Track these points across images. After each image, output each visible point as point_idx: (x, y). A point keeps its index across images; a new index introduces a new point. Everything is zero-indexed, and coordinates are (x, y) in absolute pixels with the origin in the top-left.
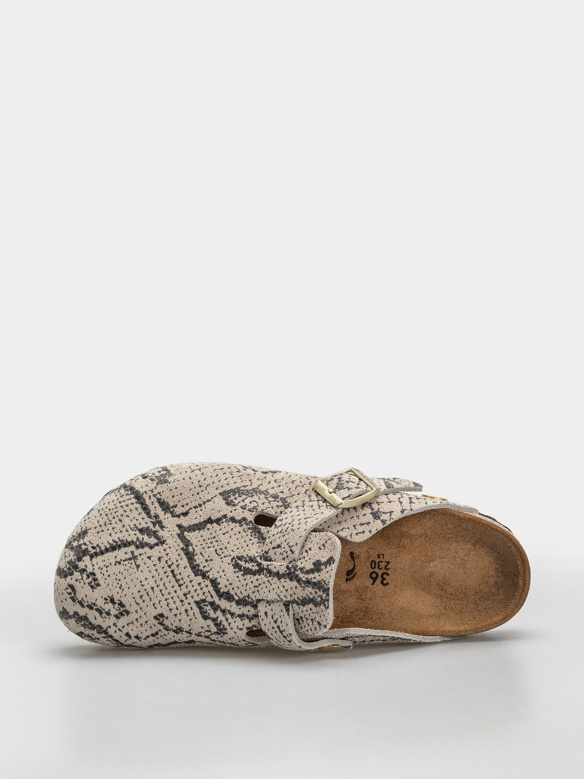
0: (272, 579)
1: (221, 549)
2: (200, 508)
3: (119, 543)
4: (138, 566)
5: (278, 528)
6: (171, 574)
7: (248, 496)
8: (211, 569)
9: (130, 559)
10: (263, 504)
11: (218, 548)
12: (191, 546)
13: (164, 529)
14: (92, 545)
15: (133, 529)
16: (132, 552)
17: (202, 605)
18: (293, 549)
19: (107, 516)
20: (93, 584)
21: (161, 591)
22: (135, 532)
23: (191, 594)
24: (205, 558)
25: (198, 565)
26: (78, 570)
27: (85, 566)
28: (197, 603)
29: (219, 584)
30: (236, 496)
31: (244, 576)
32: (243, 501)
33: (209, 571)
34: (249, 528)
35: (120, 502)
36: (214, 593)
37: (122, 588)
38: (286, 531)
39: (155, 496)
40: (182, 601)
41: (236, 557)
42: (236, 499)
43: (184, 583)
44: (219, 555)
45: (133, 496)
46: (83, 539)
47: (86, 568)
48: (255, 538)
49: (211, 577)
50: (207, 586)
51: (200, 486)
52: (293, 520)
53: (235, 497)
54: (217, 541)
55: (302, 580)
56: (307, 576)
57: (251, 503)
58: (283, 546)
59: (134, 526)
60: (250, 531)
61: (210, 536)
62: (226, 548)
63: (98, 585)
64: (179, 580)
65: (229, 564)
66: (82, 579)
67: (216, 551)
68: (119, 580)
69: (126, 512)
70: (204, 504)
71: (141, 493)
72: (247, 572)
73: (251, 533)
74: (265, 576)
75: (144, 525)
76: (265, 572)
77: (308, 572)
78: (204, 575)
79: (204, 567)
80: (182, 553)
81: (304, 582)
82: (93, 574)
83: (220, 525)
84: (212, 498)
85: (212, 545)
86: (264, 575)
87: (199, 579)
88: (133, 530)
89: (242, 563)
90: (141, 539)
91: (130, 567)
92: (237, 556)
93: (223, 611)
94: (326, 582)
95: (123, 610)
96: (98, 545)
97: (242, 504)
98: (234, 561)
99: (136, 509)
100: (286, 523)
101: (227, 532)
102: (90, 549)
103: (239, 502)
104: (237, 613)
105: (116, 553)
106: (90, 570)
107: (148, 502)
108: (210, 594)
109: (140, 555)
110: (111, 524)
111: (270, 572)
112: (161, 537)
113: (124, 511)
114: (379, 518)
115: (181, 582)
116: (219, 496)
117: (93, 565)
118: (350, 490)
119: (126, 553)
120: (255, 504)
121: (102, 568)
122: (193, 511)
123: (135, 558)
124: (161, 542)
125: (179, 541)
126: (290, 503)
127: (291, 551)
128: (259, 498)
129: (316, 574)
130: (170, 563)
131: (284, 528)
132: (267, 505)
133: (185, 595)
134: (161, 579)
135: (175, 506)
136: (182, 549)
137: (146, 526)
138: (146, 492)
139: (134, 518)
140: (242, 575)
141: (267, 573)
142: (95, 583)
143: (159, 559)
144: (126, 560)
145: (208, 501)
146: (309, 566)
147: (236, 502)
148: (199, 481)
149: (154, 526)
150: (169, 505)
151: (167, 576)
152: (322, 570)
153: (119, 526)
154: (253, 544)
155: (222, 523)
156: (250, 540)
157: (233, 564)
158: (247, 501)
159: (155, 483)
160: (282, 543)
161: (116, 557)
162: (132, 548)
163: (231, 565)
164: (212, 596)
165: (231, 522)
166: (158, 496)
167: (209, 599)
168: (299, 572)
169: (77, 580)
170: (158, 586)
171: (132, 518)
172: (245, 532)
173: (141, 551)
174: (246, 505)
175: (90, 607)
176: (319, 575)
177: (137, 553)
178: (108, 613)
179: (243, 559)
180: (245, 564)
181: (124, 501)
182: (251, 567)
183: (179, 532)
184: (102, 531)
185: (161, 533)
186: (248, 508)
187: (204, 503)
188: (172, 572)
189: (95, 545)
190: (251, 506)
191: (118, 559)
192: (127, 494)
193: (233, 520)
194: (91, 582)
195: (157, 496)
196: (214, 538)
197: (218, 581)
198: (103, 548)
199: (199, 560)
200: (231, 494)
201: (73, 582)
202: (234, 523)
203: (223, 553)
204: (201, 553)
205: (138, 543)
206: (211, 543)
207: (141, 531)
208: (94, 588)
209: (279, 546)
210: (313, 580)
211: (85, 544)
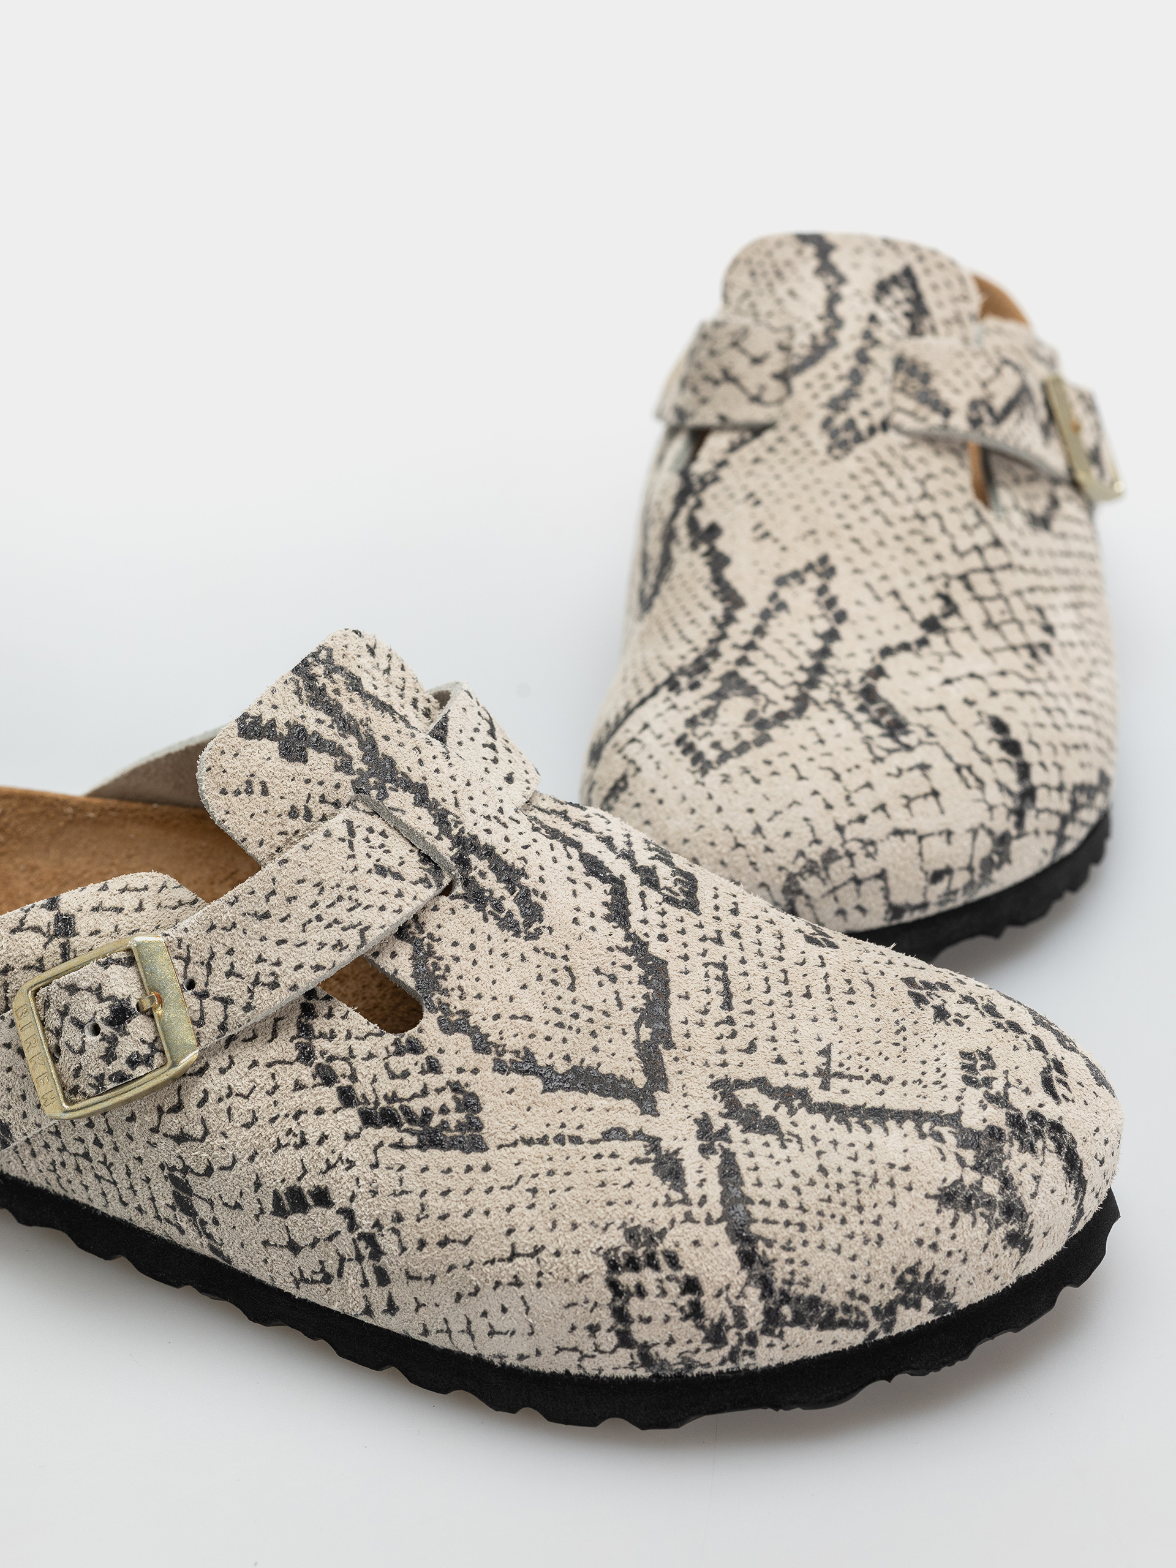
0: (444, 800)
1: (555, 982)
2: (566, 1132)
3: (853, 1120)
4: (826, 1052)
5: (360, 924)
6: (734, 1002)
7: (405, 1103)
8: (610, 949)
9: (840, 1075)
10: (371, 1056)
11: (561, 990)
12: (642, 1039)
13: (701, 1117)
14: (939, 1144)
15: (795, 1140)
16: (825, 1086)
17: (682, 897)
18: (343, 832)
19: (858, 1201)
20: (980, 1063)
21: (786, 982)
22: (795, 1130)
23: (700, 933)
24: (616, 986)
25: (643, 981)
26: (1012, 1112)
27: (985, 1108)
28: (693, 906)
29: (605, 904)
30: (441, 1117)
31: (523, 869)
32: (424, 1092)
33: (618, 947)
34: (445, 992)
35: (802, 1227)
36: (633, 895)
37: (898, 1028)
38: (340, 898)
39: (686, 1201)
40: (736, 935)
41: (523, 935)
42: (444, 1110)
43: (706, 965)
44: (568, 969)
45: (755, 1229)
46: (961, 1180)
47: (986, 1102)
48: (441, 959)
49: (620, 933)
50: (645, 922)
51: (534, 1191)
52: (304, 925)
53: (445, 1118)
54: (557, 1011)
55: (360, 742)
56: (341, 741)
57: (405, 1074)
58: (370, 864)
59: (787, 1144)
60: (444, 984)
61: (570, 1035)
62: (540, 978)
63: (964, 1055)
64: (718, 978)
65: (551, 930)
66: (1008, 1085)
67: (572, 988)
68: (897, 1044)
69: (796, 1189)
70: (545, 1137)
71: (725, 1224)
72: (510, 875)
73: (444, 978)
74: (461, 823)
75: (756, 1140)
76: (455, 832)
77: (335, 750)
78: (638, 948)
79: (628, 968)
80: (677, 1036)
81: (358, 735)
82: (967, 1080)
83: (526, 1050)
84: (515, 1144)
85: (577, 1008)
86: (460, 826)
87: (656, 949)
88: (797, 1136)
89: (509, 904)
90: (783, 1109)
91: (849, 1058)
92: (517, 934)
93: (628, 856)
94: (292, 687)
95: (920, 988)
96: (923, 1136)
97: (434, 1081)
98: (531, 930)
99: (759, 1184)
100: (329, 926)
101: (514, 1017)
102: (951, 1140)
103: (439, 1091)
104: (593, 836)
105: (876, 1102)
106: (974, 1095)
107: (714, 1190)
108: (643, 901)
109: (804, 1075)
110: (856, 1174)
111: (442, 819)
112: (719, 1098)
113: (799, 1193)
114: (58, 918)
115: (714, 972)
116: (491, 1142)
117: (959, 1098)
118: (95, 986)
119: (845, 1092)
120: (398, 1064)
121: (936, 1083)
122: (593, 1132)
123: (825, 1076)
124: (725, 1088)
125: (671, 1068)
126: (293, 1038)
127: (352, 833)
128: (374, 1080)
129: (311, 727)
130: (726, 1029)
131: (340, 911)
132: (361, 1048)
133: (719, 941)
134: (771, 1003)
135: (638, 1161)
136: (670, 1045)
137: (750, 1136)
138: (709, 1221)
139: (778, 1163)
140: (527, 877)
141: (448, 824)
142: (976, 1062)
143: (751, 1048)
144: (851, 1078)
145: (529, 1142)
146: (320, 763)
147: (447, 1097)
148: (532, 1206)
149: (726, 1129)
150: (654, 1168)
151: (749, 1002)
152: (287, 724)
153: (831, 1160)
154: (455, 944)
155: (517, 1053)
156: (457, 959)
157: (541, 921)
158: (414, 1085)
159: (667, 1243)
160: (370, 871)
161: (882, 1093)
162: (819, 1096)
163: (546, 923)
164: (642, 895)
165: (490, 1039)
166: (676, 1196)
167: (653, 896)
168: (357, 765)
169: (1027, 1091)
170: (789, 994)
171: (784, 1164)
172: (460, 988)
173: (798, 1083)
174: (423, 1072)
175: (1015, 1027)
176: (303, 717)
177: (813, 1084)
178: (968, 999)
179: (503, 915)
180: (502, 898)
181: (788, 1224)
182: (491, 876)
183: (659, 1095)
184: (892, 1166)
185: (715, 1108)
186: (421, 1058)
187: (544, 1141)
188: (728, 1005)
189: (930, 1140)
190: (409, 1059)
191: (877, 1086)
192: (769, 1244)
193: (482, 1044)
194: (984, 1068)
195: (680, 1196)
196: (560, 1025)
197: (606, 911)
198: (909, 1125)
199: (635, 993)
200: (451, 1131)
201: (1040, 1094)
202: (484, 1031)
203: (555, 971)
204: (620, 1005)
205: (796, 1103)
206: (576, 1016)
207: (770, 1126)
208: (981, 1054)
209: (382, 871)
210: (328, 720)
211: (961, 1162)
